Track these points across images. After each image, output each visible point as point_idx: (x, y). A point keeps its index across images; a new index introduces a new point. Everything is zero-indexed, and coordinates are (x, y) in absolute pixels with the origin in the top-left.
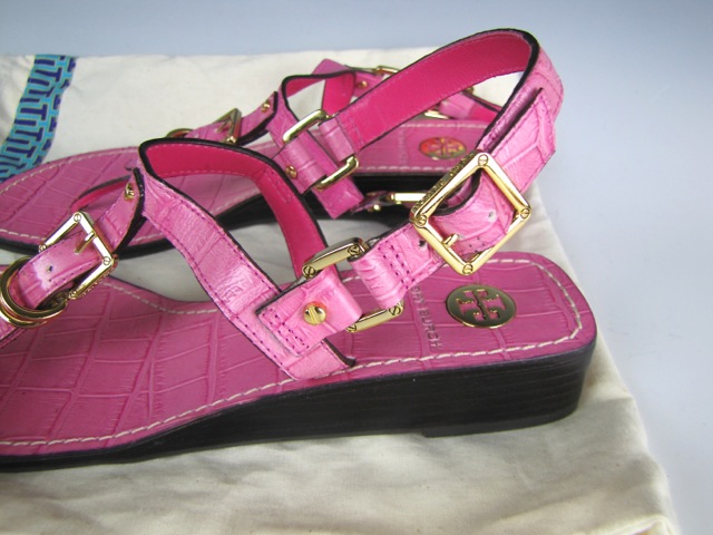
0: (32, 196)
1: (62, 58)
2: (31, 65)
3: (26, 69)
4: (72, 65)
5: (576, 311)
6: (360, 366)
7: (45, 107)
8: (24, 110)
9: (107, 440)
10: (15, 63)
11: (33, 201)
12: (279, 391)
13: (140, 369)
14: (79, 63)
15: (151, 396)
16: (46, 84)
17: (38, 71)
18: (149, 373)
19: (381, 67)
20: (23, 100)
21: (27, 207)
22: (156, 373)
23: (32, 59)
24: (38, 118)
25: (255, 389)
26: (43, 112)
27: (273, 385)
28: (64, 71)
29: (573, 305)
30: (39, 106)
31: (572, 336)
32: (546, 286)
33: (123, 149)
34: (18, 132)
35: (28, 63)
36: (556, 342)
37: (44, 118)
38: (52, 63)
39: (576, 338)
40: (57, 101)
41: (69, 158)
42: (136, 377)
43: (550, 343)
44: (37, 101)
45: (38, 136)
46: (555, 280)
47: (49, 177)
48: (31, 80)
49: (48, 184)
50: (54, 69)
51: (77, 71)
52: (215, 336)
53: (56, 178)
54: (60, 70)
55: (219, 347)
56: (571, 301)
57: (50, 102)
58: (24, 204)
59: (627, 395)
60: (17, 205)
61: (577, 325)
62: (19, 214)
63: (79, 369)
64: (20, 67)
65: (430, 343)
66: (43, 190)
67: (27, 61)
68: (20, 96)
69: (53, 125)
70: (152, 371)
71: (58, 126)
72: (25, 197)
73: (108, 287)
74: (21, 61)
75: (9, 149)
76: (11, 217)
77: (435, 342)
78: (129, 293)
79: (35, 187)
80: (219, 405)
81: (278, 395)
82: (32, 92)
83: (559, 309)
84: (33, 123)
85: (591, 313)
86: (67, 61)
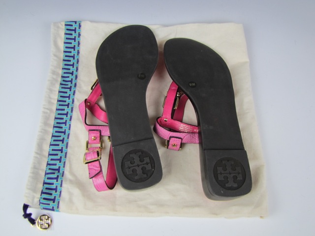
1: (76, 22)
3: (62, 29)
4: (80, 26)
7: (75, 46)
8: (67, 47)
10: (58, 27)
14: (82, 24)
16: (71, 34)
17: (67, 29)
20: (65, 43)
23: (64, 24)
30: (72, 46)
34: (66, 56)
35: (62, 26)
37: (74, 50)
38: (71, 26)
44: (71, 43)
45: (73, 57)
54: (75, 28)
69: (78, 53)
75: (65, 65)
82: (67, 38)
84: (71, 52)
86: (78, 24)
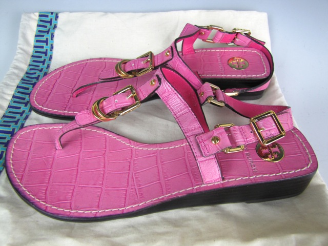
0: (53, 88)
1: (52, 13)
2: (37, 18)
3: (35, 20)
4: (57, 17)
5: (309, 154)
6: (226, 181)
7: (47, 39)
8: (37, 41)
9: (123, 210)
10: (30, 17)
11: (54, 91)
12: (195, 191)
13: (129, 176)
14: (60, 15)
15: (137, 190)
16: (46, 27)
17: (41, 21)
18: (133, 178)
19: (211, 26)
20: (36, 36)
21: (52, 94)
22: (136, 178)
23: (37, 14)
24: (44, 45)
25: (184, 190)
26: (46, 42)
27: (192, 188)
28: (54, 20)
29: (307, 151)
30: (44, 39)
31: (309, 167)
32: (296, 141)
33: (88, 60)
34: (36, 52)
35: (36, 16)
36: (303, 170)
37: (47, 45)
38: (47, 16)
39: (310, 168)
40: (53, 36)
41: (64, 67)
42: (128, 180)
43: (300, 170)
44: (43, 36)
45: (46, 53)
46: (299, 138)
47: (58, 77)
48: (39, 26)
49: (58, 81)
50: (48, 19)
51: (59, 20)
52: (159, 161)
53: (61, 78)
54: (51, 19)
55: (162, 167)
56: (307, 149)
57: (49, 36)
58: (51, 93)
59: (324, 183)
60: (48, 94)
61: (309, 161)
62: (49, 99)
63: (102, 176)
64: (33, 19)
65: (252, 169)
66: (57, 84)
67: (35, 16)
68: (34, 34)
69: (52, 48)
70: (134, 177)
71: (54, 48)
72: (50, 88)
73: (105, 135)
74: (32, 16)
75: (34, 61)
76: (47, 100)
77: (254, 169)
78: (115, 138)
79: (53, 83)
80: (170, 196)
81: (194, 193)
82: (40, 31)
83: (302, 153)
84: (42, 47)
85: (315, 155)
86: (54, 15)
